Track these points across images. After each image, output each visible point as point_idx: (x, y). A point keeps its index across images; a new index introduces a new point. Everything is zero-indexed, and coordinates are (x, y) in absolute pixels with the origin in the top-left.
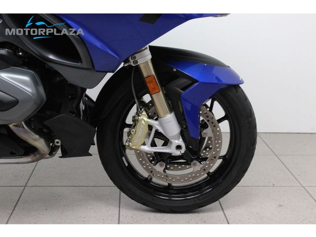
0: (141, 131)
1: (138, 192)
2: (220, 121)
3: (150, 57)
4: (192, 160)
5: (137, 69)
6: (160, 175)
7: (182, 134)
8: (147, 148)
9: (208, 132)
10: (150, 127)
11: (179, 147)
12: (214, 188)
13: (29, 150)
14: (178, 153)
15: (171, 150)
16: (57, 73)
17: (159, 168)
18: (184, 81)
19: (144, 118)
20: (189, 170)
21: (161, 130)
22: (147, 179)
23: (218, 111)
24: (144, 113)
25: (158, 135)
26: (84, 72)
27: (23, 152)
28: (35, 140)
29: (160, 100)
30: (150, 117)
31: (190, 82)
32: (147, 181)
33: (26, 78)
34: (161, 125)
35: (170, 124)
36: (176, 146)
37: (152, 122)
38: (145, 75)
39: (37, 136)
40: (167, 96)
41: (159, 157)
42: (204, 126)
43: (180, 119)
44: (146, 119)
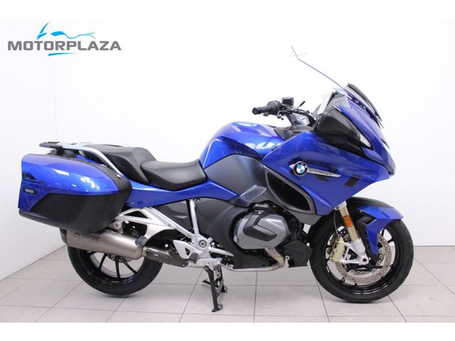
0: (339, 250)
1: (337, 289)
2: (389, 242)
3: (346, 204)
4: (372, 268)
5: (338, 212)
6: (351, 278)
7: (366, 252)
8: (343, 261)
9: (382, 250)
10: (346, 248)
11: (365, 260)
12: (389, 284)
13: (272, 262)
14: (364, 263)
15: (359, 262)
16: (293, 217)
17: (351, 273)
18: (366, 218)
19: (341, 241)
20: (369, 274)
21: (353, 250)
22: (341, 281)
23: (387, 236)
24: (341, 239)
25: (351, 251)
26: (309, 216)
27: (269, 264)
28: (278, 257)
29: (352, 230)
30: (345, 241)
31: (371, 219)
32: (341, 282)
33: (279, 221)
34: (353, 246)
35: (358, 246)
36: (362, 259)
37: (347, 244)
38: (343, 215)
39: (280, 255)
40: (357, 228)
41: (350, 267)
42: (380, 246)
43: (365, 243)
44: (343, 242)
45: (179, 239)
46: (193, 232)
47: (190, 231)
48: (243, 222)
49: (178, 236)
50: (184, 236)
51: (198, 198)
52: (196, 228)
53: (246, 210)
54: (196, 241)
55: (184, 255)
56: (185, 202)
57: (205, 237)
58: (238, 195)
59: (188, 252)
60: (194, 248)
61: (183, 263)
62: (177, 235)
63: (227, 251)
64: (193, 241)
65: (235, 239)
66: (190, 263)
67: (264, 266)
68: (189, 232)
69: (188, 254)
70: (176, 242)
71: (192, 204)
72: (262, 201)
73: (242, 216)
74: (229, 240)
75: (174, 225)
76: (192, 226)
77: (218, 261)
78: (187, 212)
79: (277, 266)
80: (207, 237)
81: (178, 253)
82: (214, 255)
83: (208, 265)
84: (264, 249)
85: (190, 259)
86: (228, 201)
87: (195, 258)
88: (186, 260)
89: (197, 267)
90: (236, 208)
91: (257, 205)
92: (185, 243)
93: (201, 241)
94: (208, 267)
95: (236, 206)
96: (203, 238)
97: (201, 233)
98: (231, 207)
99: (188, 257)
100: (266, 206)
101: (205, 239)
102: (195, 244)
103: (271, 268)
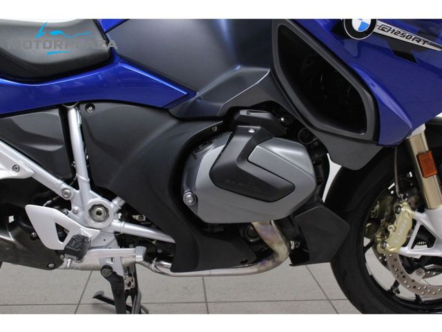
0: (403, 227)
8: (407, 251)
17: (416, 277)
44: (410, 211)
45: (40, 202)
46: (76, 186)
47: (67, 182)
48: (210, 155)
49: (38, 195)
50: (53, 194)
51: (90, 103)
52: (83, 177)
53: (212, 125)
54: (83, 209)
55: (51, 241)
56: (56, 113)
57: (104, 196)
58: (192, 93)
59: (62, 232)
60: (76, 223)
61: (50, 260)
62: (37, 192)
63: (158, 229)
64: (75, 208)
65: (188, 197)
66: (68, 261)
67: (243, 263)
68: (65, 186)
69: (62, 239)
70: (32, 210)
71: (74, 117)
72: (256, 102)
73: (205, 139)
74: (170, 202)
75: (29, 168)
76: (74, 171)
77: (136, 254)
78: (62, 137)
79: (269, 263)
80: (110, 196)
81: (37, 237)
82: (124, 240)
83: (109, 262)
84: (250, 224)
85: (67, 251)
86: (163, 110)
87: (79, 248)
88: (58, 252)
89: (84, 269)
90: (185, 126)
91: (243, 113)
92: (55, 212)
93: (94, 206)
94: (109, 267)
95: (183, 119)
96: (99, 199)
97: (95, 187)
98: (172, 122)
99: (61, 246)
100: (264, 115)
101: (104, 201)
102: (81, 213)
103: (254, 269)
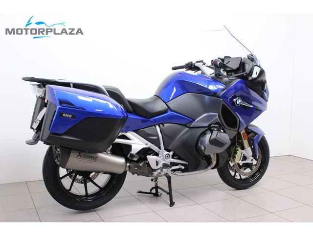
0: (239, 155)
8: (241, 162)
18: (252, 134)
29: (246, 142)
34: (246, 152)
35: (249, 151)
36: (250, 160)
46: (160, 149)
47: (158, 147)
52: (162, 146)
54: (163, 155)
55: (154, 167)
60: (162, 160)
62: (150, 151)
63: (182, 160)
64: (160, 155)
69: (157, 165)
70: (148, 157)
71: (158, 128)
72: (215, 122)
88: (156, 169)
91: (213, 125)
92: (156, 157)
93: (166, 155)
94: (168, 174)
100: (217, 125)
101: (168, 153)
102: (162, 157)
103: (204, 171)
